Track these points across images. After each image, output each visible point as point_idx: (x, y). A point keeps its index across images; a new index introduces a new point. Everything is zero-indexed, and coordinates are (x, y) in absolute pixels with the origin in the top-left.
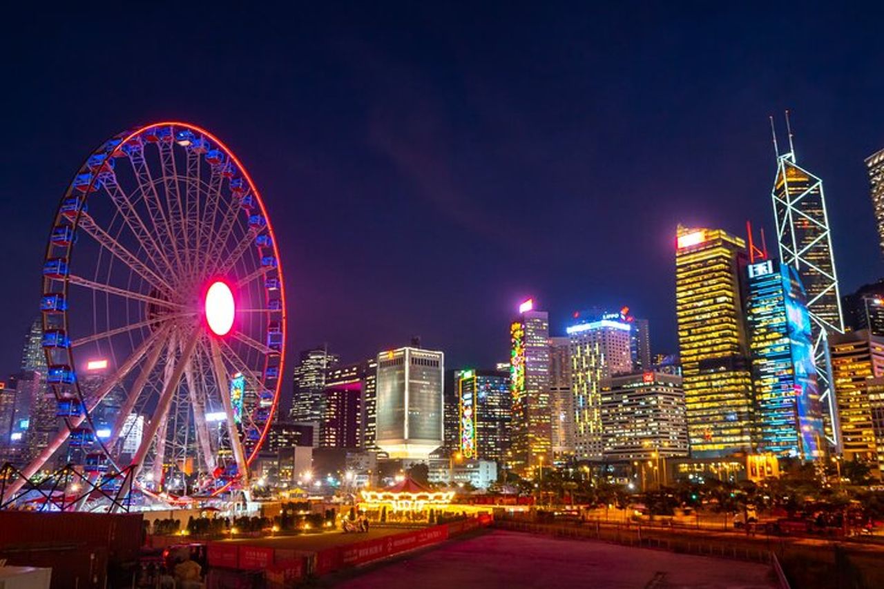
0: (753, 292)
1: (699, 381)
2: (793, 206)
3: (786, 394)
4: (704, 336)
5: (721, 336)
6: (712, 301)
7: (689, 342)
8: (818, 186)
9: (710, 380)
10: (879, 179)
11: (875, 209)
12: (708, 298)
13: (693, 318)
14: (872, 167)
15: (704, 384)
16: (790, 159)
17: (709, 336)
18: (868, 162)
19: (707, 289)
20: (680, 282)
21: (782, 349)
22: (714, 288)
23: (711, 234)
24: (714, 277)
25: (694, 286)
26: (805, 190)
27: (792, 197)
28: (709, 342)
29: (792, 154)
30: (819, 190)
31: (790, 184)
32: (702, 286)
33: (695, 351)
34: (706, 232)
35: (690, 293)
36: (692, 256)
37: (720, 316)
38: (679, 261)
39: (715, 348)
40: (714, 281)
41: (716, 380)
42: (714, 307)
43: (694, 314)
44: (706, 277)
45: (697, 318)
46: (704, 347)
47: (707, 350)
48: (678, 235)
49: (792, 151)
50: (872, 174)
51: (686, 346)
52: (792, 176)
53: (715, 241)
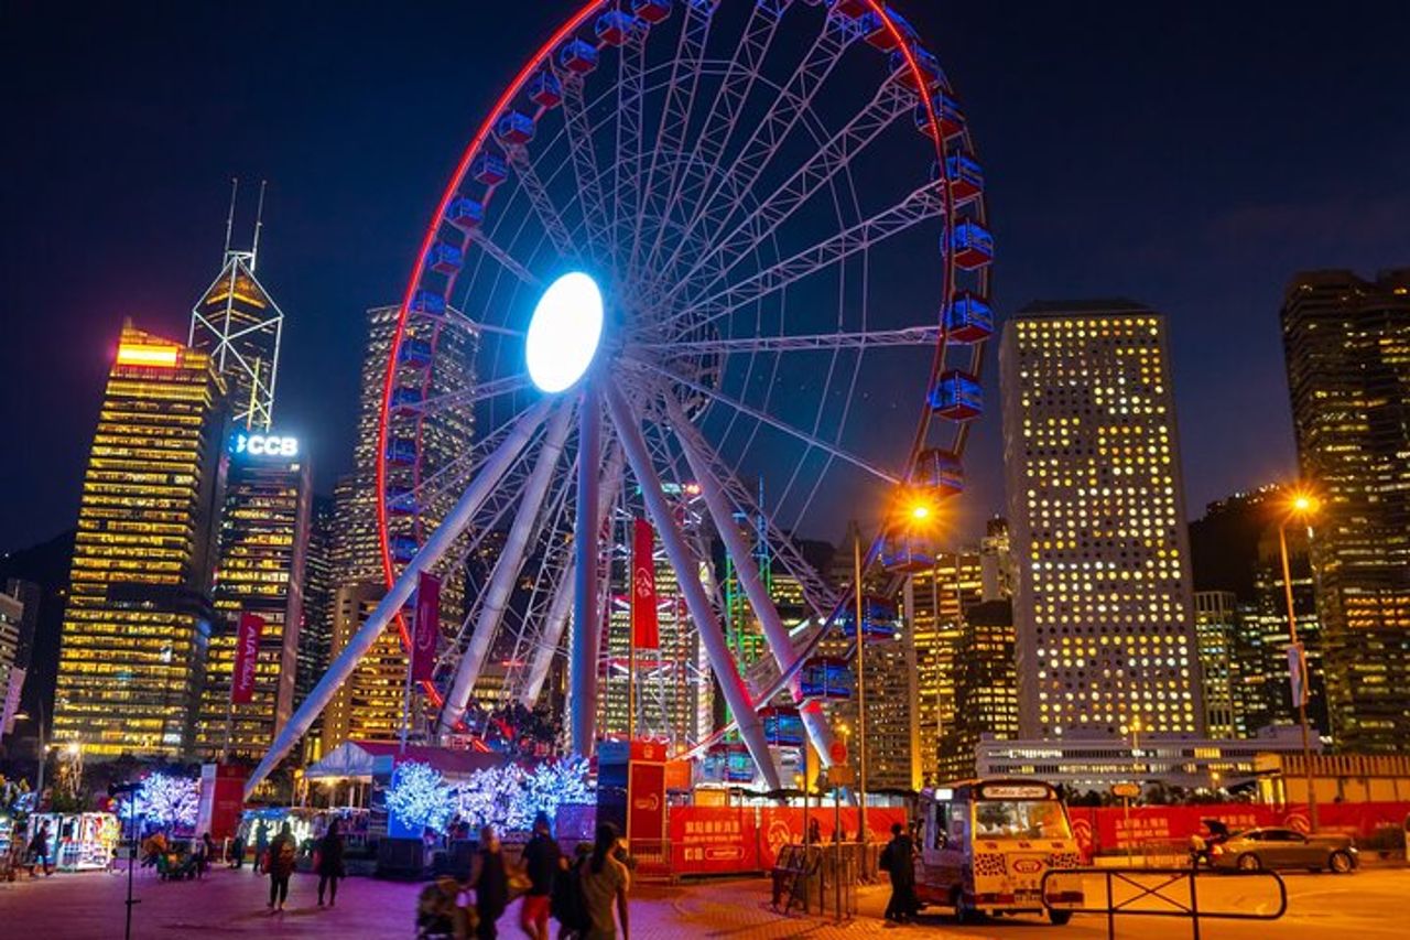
0: (245, 481)
1: (102, 621)
2: (230, 341)
3: (263, 668)
4: (132, 539)
5: (167, 545)
6: (164, 478)
7: (96, 543)
8: (276, 323)
9: (127, 622)
10: (382, 347)
11: (363, 392)
12: (157, 471)
13: (114, 501)
14: (376, 325)
15: (112, 628)
16: (248, 262)
17: (144, 539)
18: (374, 315)
19: (157, 454)
20: (102, 427)
21: (274, 590)
22: (172, 455)
23: (190, 357)
24: (176, 436)
25: (134, 441)
26: (256, 323)
27: (235, 327)
28: (141, 552)
29: (252, 255)
30: (275, 330)
31: (238, 304)
32: (150, 446)
33: (106, 563)
34: (179, 350)
35: (123, 452)
36: (142, 386)
37: (173, 508)
38: (112, 388)
39: (149, 566)
40: (177, 444)
41: (137, 624)
42: (163, 490)
43: (123, 495)
44: (160, 431)
45: (126, 501)
46: (126, 558)
47: (132, 565)
48: (123, 340)
49: (255, 250)
50: (373, 335)
51: (91, 550)
52: (241, 292)
53: (194, 373)
